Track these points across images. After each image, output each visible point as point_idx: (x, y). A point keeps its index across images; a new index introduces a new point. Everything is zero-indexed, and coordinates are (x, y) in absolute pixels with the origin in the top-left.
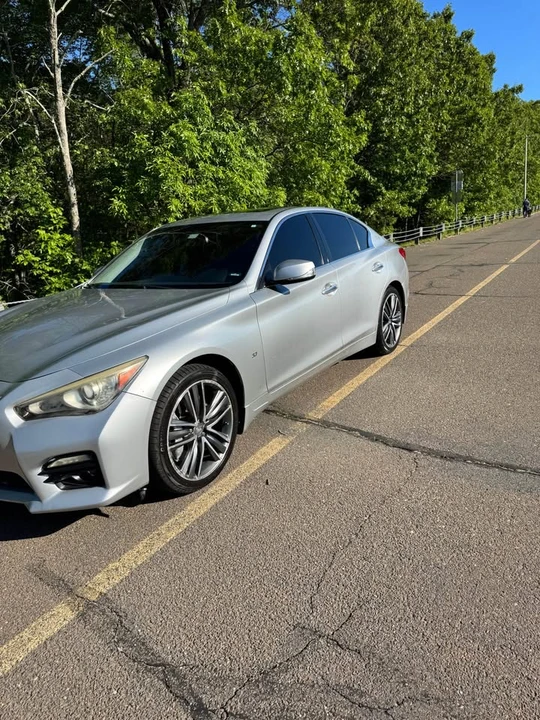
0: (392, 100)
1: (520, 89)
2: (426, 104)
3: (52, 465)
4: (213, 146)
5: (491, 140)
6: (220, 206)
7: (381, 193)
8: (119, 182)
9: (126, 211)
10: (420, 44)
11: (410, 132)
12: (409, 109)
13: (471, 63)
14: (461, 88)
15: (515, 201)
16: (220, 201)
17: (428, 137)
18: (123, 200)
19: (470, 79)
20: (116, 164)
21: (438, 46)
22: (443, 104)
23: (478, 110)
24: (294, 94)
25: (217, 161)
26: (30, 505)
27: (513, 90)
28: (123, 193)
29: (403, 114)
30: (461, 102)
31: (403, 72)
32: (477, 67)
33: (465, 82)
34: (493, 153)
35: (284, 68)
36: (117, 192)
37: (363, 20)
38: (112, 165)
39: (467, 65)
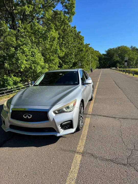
0: (66, 45)
1: (89, 44)
2: (72, 46)
3: (63, 124)
4: (31, 52)
5: (84, 55)
6: (34, 67)
7: (63, 65)
8: (6, 59)
9: (9, 67)
10: (71, 33)
11: (70, 52)
12: (69, 47)
13: (81, 38)
14: (79, 43)
15: (89, 68)
16: (34, 65)
17: (74, 54)
18: (8, 64)
19: (81, 42)
20: (5, 55)
21: (74, 34)
22: (76, 46)
23: (83, 48)
24: (50, 42)
25: (32, 56)
26: (57, 135)
27: (88, 45)
28: (7, 62)
29: (68, 48)
30: (79, 46)
31: (68, 39)
32: (82, 39)
33: (80, 42)
34: (85, 58)
35: (48, 36)
36: (6, 62)
37: (61, 27)
38: (4, 55)
39: (80, 39)
